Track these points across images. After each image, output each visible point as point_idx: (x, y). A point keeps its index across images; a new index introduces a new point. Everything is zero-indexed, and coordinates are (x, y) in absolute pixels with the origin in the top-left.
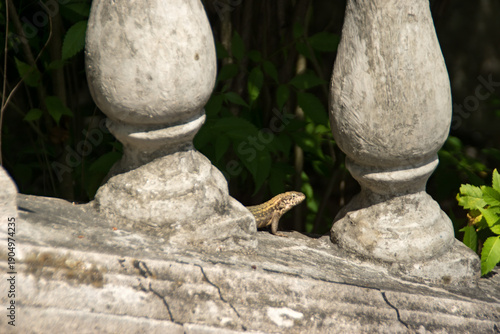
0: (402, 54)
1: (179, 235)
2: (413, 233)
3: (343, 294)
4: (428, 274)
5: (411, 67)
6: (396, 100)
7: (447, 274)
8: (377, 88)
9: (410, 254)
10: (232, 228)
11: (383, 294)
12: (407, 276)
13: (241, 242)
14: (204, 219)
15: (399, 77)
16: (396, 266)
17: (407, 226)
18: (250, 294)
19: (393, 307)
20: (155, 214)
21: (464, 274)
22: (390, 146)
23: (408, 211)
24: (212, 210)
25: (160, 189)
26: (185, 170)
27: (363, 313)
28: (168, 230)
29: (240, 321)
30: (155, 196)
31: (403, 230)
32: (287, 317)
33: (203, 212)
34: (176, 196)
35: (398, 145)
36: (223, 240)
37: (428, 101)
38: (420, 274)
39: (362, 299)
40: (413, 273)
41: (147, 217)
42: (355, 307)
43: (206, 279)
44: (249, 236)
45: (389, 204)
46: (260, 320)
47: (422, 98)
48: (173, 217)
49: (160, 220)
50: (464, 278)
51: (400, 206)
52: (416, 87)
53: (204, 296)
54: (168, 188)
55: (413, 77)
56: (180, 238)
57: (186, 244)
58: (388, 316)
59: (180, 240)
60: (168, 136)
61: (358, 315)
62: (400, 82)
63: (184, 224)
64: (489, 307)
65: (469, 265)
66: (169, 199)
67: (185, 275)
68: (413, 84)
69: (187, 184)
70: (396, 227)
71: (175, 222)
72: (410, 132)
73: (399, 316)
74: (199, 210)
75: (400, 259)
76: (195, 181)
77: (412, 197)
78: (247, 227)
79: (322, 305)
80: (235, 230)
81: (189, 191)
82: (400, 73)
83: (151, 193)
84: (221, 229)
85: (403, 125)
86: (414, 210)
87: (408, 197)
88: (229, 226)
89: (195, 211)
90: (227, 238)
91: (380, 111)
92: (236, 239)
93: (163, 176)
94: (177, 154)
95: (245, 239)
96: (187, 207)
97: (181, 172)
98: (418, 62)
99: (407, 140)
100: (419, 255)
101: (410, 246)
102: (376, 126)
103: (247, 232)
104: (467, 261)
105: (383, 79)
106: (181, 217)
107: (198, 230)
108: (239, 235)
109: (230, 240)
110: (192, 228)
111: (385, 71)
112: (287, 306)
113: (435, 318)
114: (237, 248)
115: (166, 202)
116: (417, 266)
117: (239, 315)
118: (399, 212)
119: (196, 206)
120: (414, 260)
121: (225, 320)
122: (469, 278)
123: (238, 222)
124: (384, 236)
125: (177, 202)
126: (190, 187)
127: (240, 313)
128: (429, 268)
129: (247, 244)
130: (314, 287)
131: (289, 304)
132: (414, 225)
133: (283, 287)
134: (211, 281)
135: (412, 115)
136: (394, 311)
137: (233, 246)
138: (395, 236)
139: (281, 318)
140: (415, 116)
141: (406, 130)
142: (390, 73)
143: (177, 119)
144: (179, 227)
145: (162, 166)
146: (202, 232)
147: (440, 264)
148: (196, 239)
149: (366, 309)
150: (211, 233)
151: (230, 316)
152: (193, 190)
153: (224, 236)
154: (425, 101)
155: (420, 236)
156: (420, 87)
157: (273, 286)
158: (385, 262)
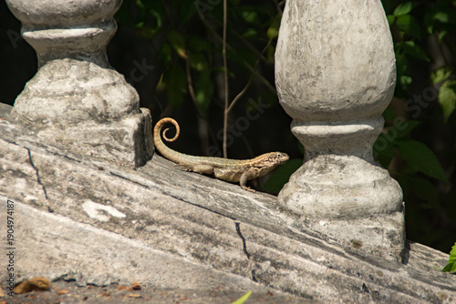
0: (313, 6)
1: (48, 130)
2: (325, 190)
3: (188, 212)
4: (334, 233)
5: (320, 20)
6: (303, 50)
7: (357, 238)
8: (290, 37)
9: (316, 208)
10: (104, 135)
11: (237, 225)
12: (308, 229)
13: (114, 151)
14: (76, 122)
15: (307, 28)
16: (303, 218)
17: (322, 183)
18: (74, 185)
19: (242, 237)
20: (32, 109)
21: (379, 244)
22: (298, 96)
23: (331, 170)
24: (86, 115)
25: (43, 88)
26: (73, 76)
27: (202, 234)
28: (41, 125)
29: (46, 203)
30: (38, 93)
31: (317, 186)
32: (105, 213)
33: (75, 114)
34: (54, 96)
35: (304, 95)
36: (94, 146)
37: (333, 55)
38: (324, 231)
39: (210, 222)
40: (316, 227)
41: (26, 111)
42: (193, 225)
43: (30, 162)
44: (122, 147)
45: (315, 162)
46: (70, 207)
47: (328, 51)
48: (44, 113)
49: (34, 114)
50: (379, 247)
51: (323, 165)
52: (322, 40)
53: (18, 173)
54: (49, 88)
55: (320, 29)
56: (48, 134)
57: (54, 140)
58: (232, 244)
59: (49, 136)
60: (48, 37)
61: (196, 233)
62: (307, 33)
63: (55, 121)
64: (368, 268)
65: (385, 235)
66: (47, 97)
67: (8, 152)
68: (319, 35)
69: (68, 87)
70: (312, 183)
71: (46, 119)
72: (314, 83)
73: (245, 246)
74: (69, 111)
75: (307, 212)
76: (77, 86)
77: (337, 158)
78: (121, 139)
79: (155, 214)
80: (108, 138)
81: (66, 93)
82: (309, 25)
83: (37, 91)
84: (93, 135)
85: (307, 75)
86: (337, 171)
87: (332, 156)
88: (101, 133)
89: (65, 111)
90: (98, 145)
91: (290, 60)
92: (109, 148)
93: (51, 78)
94: (66, 59)
95: (119, 150)
96: (59, 106)
97: (68, 77)
98: (327, 16)
99: (312, 92)
100: (325, 212)
101: (316, 201)
102: (287, 74)
103: (121, 143)
104: (382, 230)
105: (295, 29)
106: (51, 114)
107: (67, 130)
108: (112, 144)
109: (102, 147)
110: (62, 128)
111: (297, 21)
112: (113, 206)
113: (290, 259)
114: (110, 156)
115: (44, 99)
116: (322, 223)
117: (47, 198)
118: (321, 170)
119: (68, 107)
120: (319, 216)
121: (29, 197)
122: (385, 249)
123: (110, 131)
124: (300, 190)
125: (52, 101)
126: (70, 90)
127: (50, 196)
128: (335, 227)
129: (122, 155)
130: (155, 198)
131: (116, 205)
132: (330, 183)
133: (119, 190)
134: (35, 164)
135: (316, 66)
136: (241, 240)
137: (105, 154)
138: (308, 191)
139: (97, 212)
140: (319, 67)
141: (311, 80)
142: (300, 23)
143: (53, 22)
144: (50, 124)
145: (52, 69)
146: (72, 133)
147: (349, 226)
148: (65, 138)
149: (206, 230)
150: (82, 136)
151: (37, 195)
152: (71, 94)
153: (96, 141)
154: (330, 55)
155: (331, 194)
156: (326, 40)
157: (107, 186)
158: (296, 214)
